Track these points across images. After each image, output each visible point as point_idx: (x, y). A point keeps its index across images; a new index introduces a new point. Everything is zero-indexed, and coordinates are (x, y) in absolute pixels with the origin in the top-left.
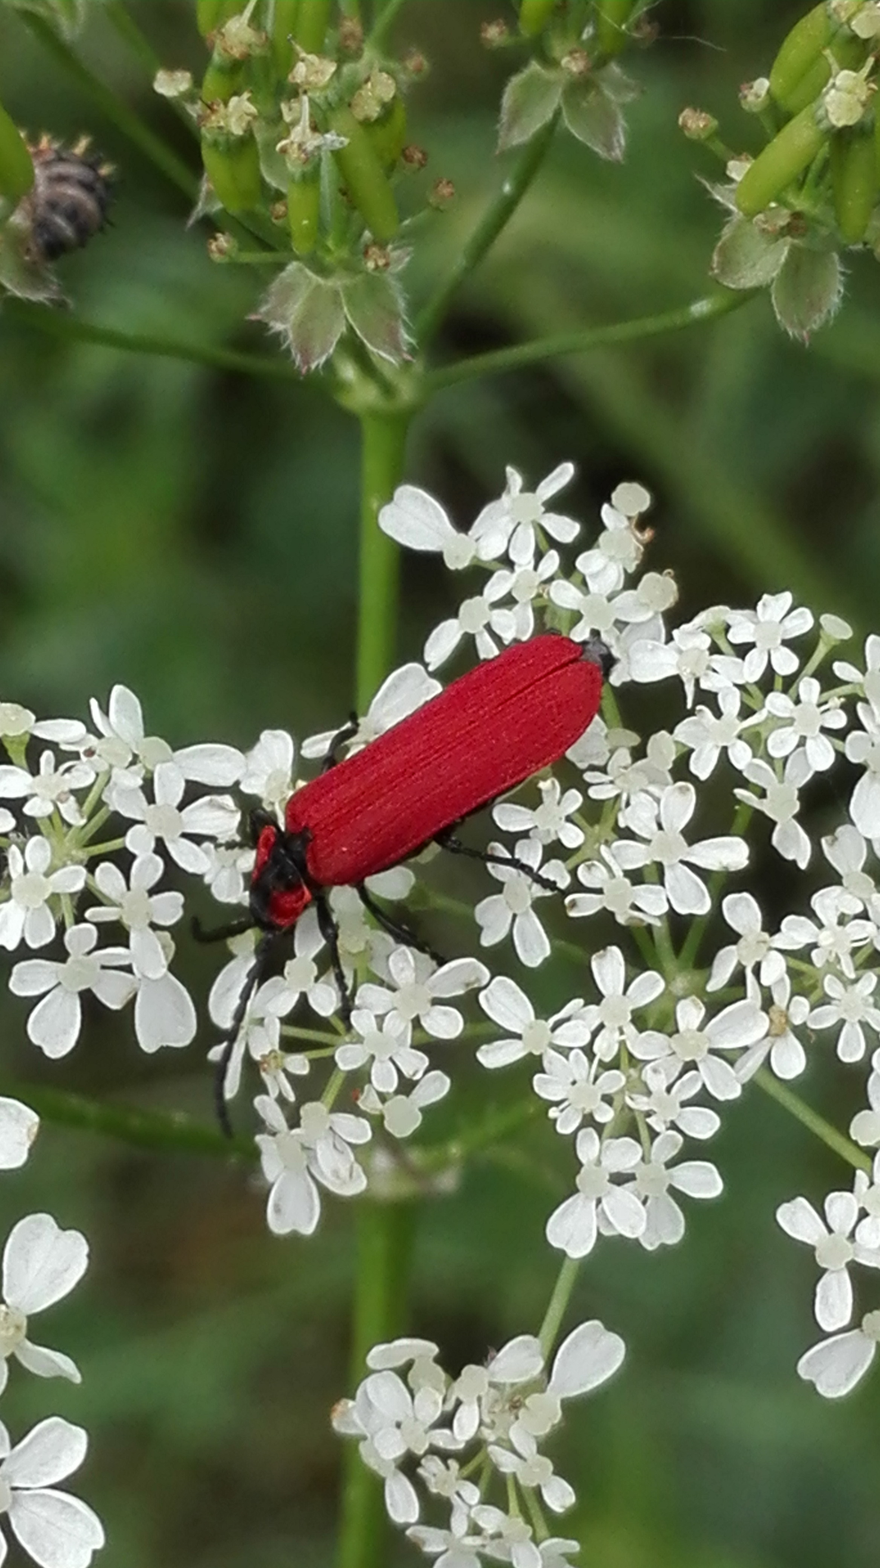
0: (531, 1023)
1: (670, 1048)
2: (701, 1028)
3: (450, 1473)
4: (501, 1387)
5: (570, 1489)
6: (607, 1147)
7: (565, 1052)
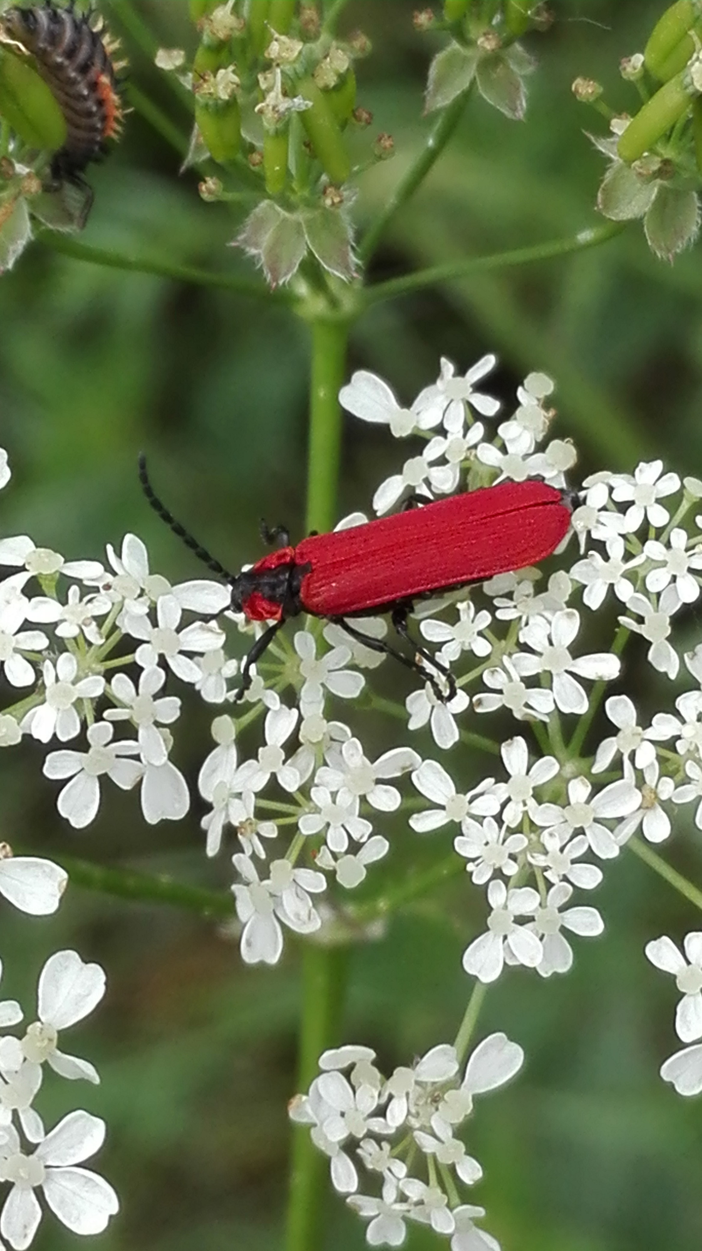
0: (453, 796)
1: (563, 816)
2: (588, 802)
3: (384, 1152)
4: (424, 1085)
5: (478, 1166)
6: (513, 894)
7: (480, 819)
